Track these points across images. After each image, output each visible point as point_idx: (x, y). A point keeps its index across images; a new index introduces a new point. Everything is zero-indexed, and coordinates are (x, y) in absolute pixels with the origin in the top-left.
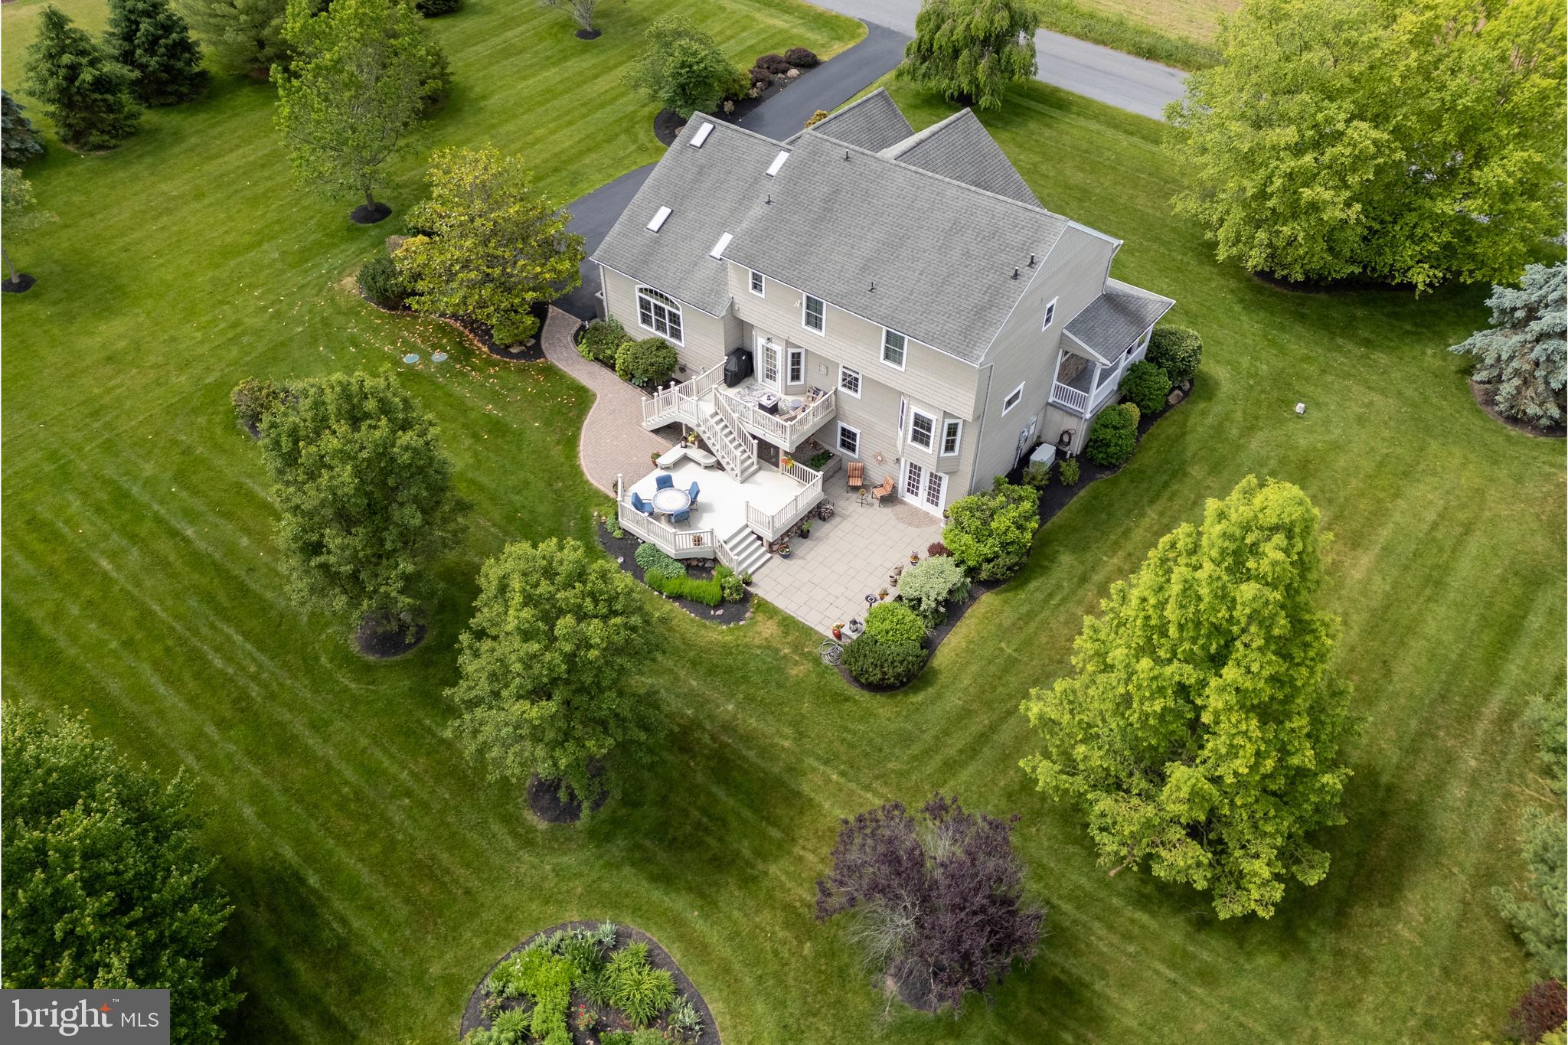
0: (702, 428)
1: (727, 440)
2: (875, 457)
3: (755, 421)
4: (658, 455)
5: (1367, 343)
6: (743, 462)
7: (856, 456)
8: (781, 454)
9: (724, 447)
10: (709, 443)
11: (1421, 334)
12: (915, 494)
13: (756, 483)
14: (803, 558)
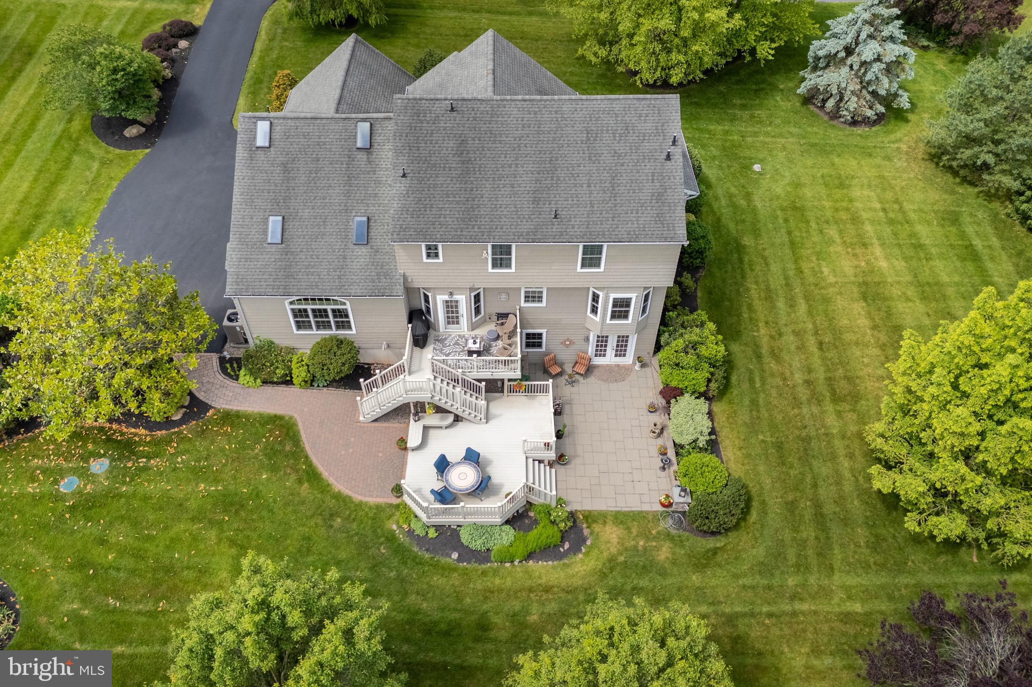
5: (744, 107)
8: (506, 383)
11: (762, 89)
12: (604, 355)
13: (496, 416)
14: (576, 456)
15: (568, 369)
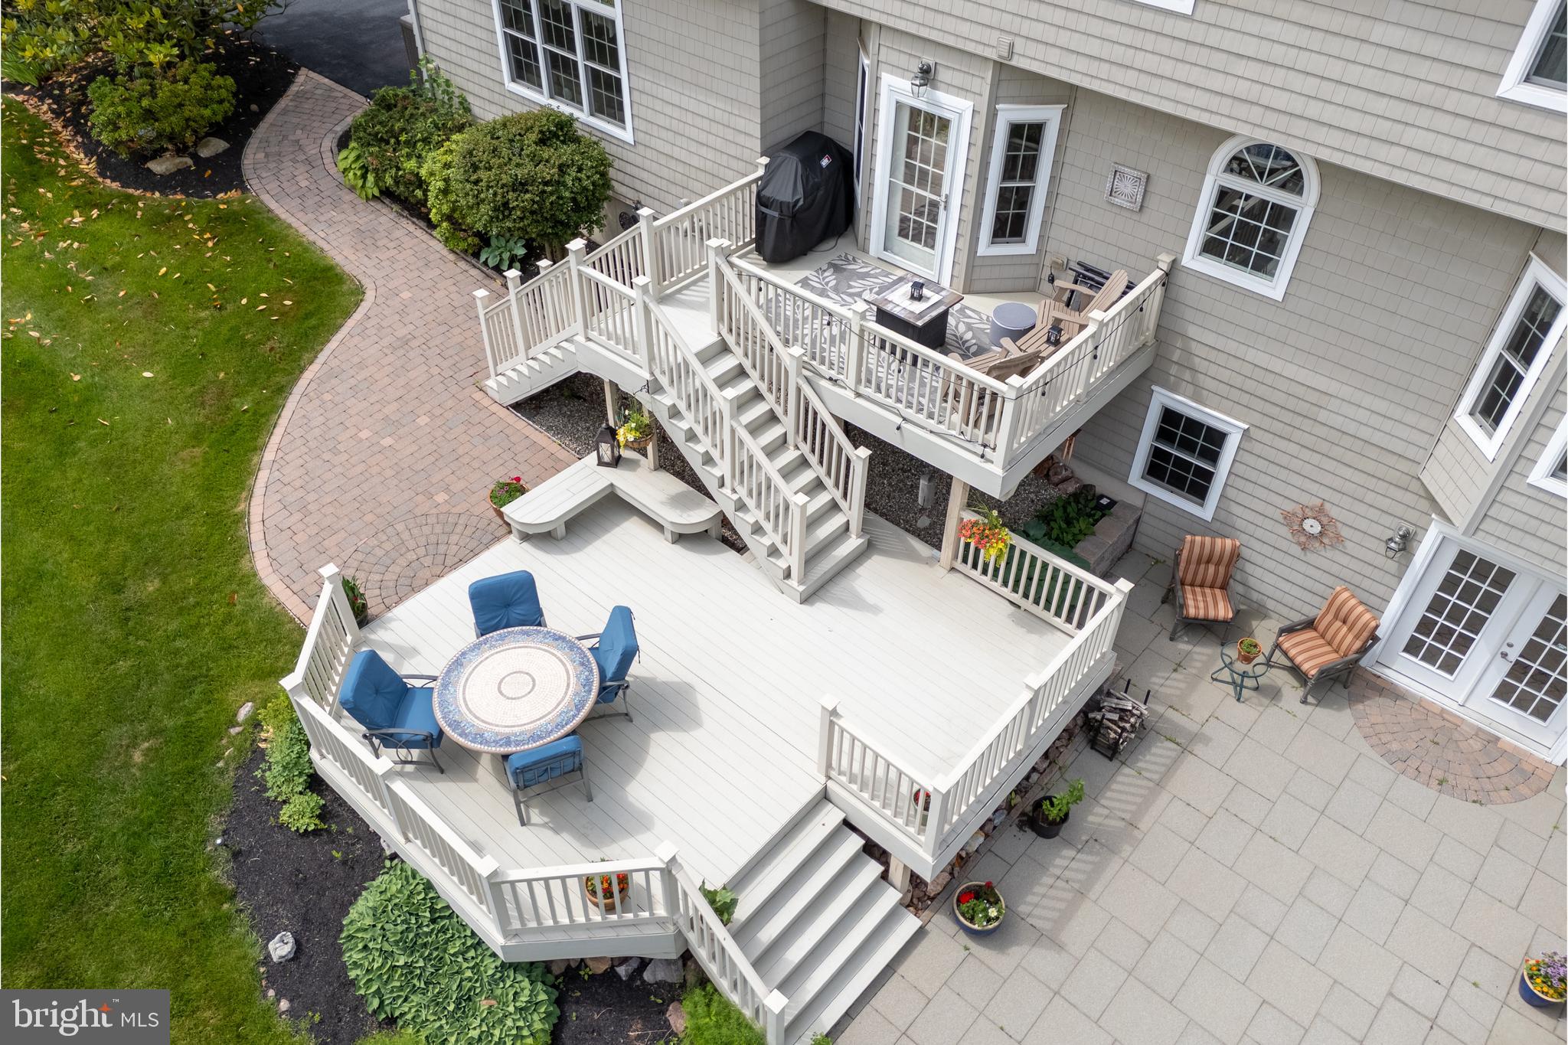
0: (667, 400)
1: (755, 446)
2: (1293, 521)
3: (865, 377)
4: (514, 489)
6: (812, 523)
7: (1206, 512)
8: (957, 499)
9: (745, 469)
10: (692, 454)
12: (1450, 665)
13: (857, 603)
14: (1049, 939)
15: (1264, 633)
